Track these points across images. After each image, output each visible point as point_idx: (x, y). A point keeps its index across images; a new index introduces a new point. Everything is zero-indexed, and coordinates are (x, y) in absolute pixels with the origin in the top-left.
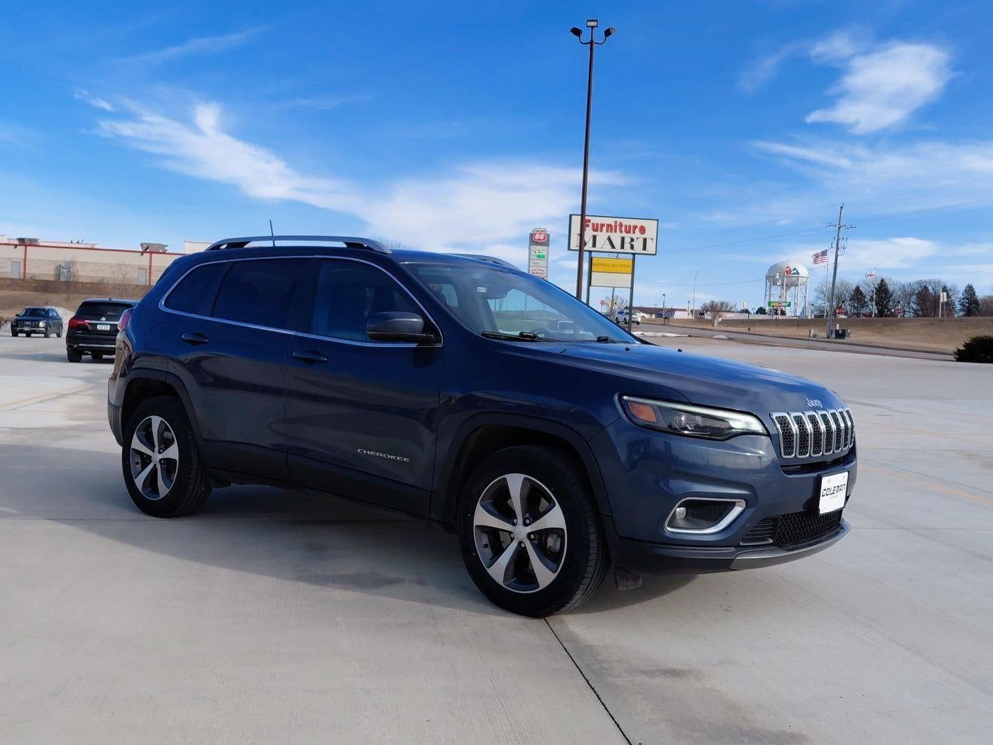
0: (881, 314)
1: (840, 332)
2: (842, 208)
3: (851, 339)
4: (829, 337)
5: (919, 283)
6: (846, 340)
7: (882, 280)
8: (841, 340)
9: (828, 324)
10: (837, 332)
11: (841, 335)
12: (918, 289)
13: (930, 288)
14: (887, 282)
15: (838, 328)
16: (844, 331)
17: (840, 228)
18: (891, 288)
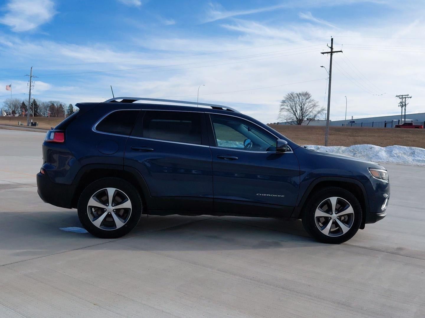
0: (35, 115)
1: (34, 123)
2: (32, 68)
3: (38, 126)
4: (28, 125)
5: (51, 102)
6: (37, 127)
7: (34, 100)
8: (34, 127)
9: (28, 119)
10: (32, 123)
11: (34, 124)
12: (50, 104)
13: (55, 104)
14: (36, 100)
15: (32, 121)
16: (35, 123)
17: (31, 77)
18: (38, 103)
